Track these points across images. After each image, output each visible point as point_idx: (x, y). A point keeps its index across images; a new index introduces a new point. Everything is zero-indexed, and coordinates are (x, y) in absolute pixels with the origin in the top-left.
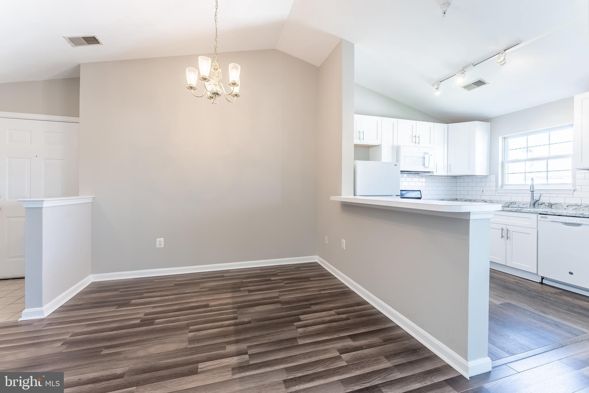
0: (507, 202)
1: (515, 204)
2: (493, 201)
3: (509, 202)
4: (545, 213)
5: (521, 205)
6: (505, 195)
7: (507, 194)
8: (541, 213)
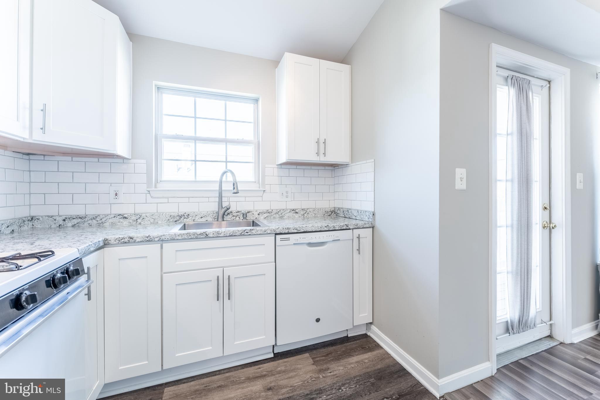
0: (173, 214)
1: (187, 217)
2: (144, 215)
3: (176, 215)
4: (286, 232)
5: (197, 218)
6: (166, 200)
7: (171, 200)
8: (281, 232)
